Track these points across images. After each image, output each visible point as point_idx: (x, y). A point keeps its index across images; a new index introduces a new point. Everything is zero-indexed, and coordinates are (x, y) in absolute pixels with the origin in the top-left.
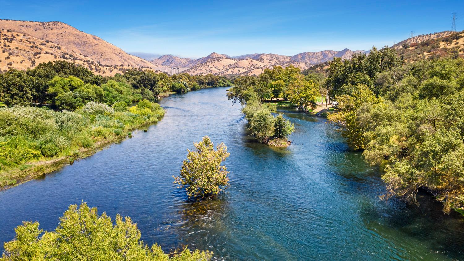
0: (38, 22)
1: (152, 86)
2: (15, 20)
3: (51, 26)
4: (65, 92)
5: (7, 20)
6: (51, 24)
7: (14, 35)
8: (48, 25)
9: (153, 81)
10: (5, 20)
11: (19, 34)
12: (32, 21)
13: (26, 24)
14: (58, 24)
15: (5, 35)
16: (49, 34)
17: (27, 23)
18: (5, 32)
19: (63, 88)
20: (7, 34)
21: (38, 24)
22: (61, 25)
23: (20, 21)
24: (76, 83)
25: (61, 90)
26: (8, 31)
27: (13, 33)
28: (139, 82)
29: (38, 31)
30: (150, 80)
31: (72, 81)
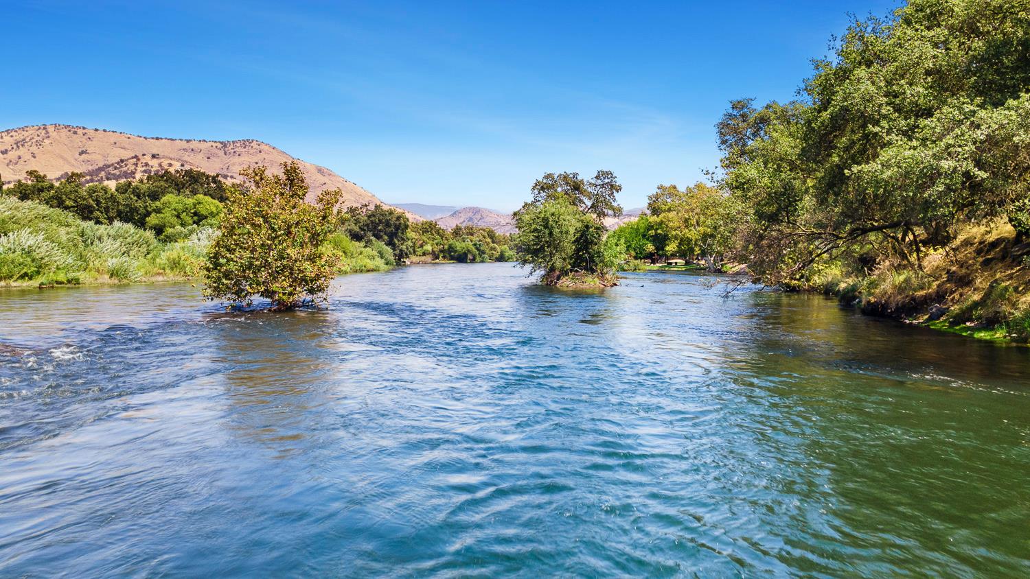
0: (215, 142)
1: (392, 236)
2: (172, 140)
3: (238, 150)
4: (182, 225)
5: (157, 139)
6: (238, 145)
7: (163, 164)
8: (232, 147)
9: (395, 225)
10: (152, 138)
11: (172, 162)
12: (204, 141)
13: (192, 147)
14: (252, 145)
15: (147, 164)
16: (234, 164)
17: (193, 145)
18: (148, 159)
19: (178, 216)
20: (150, 163)
21: (214, 145)
22: (258, 147)
23: (181, 140)
24: (208, 207)
25: (174, 220)
26: (154, 156)
27: (162, 160)
28: (365, 228)
29: (213, 159)
30: (388, 224)
31: (199, 203)
